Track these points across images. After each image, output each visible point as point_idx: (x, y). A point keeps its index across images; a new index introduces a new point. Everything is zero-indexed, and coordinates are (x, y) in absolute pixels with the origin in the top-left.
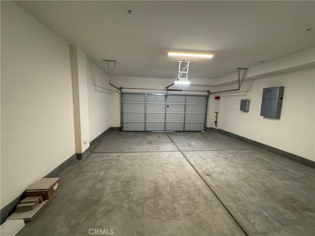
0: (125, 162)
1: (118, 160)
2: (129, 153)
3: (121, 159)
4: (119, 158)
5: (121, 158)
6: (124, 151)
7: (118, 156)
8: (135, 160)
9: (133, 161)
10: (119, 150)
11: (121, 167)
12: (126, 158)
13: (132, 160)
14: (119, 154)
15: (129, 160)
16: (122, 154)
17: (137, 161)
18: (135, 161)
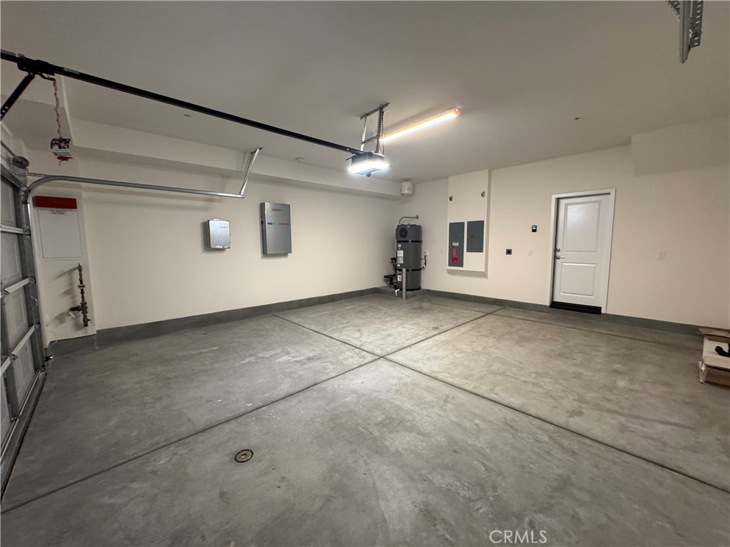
0: (559, 386)
1: (580, 401)
2: (532, 411)
3: (566, 400)
4: (576, 404)
5: (569, 403)
6: (544, 430)
7: (580, 413)
8: (525, 382)
9: (534, 381)
10: (573, 453)
11: (573, 380)
12: (551, 396)
13: (533, 384)
14: (574, 423)
15: (541, 387)
16: (561, 419)
17: (522, 378)
18: (525, 379)
